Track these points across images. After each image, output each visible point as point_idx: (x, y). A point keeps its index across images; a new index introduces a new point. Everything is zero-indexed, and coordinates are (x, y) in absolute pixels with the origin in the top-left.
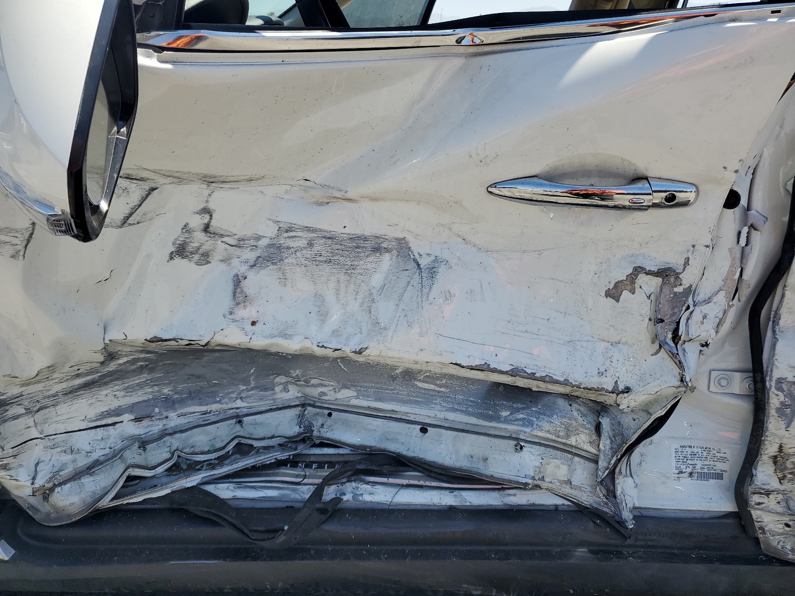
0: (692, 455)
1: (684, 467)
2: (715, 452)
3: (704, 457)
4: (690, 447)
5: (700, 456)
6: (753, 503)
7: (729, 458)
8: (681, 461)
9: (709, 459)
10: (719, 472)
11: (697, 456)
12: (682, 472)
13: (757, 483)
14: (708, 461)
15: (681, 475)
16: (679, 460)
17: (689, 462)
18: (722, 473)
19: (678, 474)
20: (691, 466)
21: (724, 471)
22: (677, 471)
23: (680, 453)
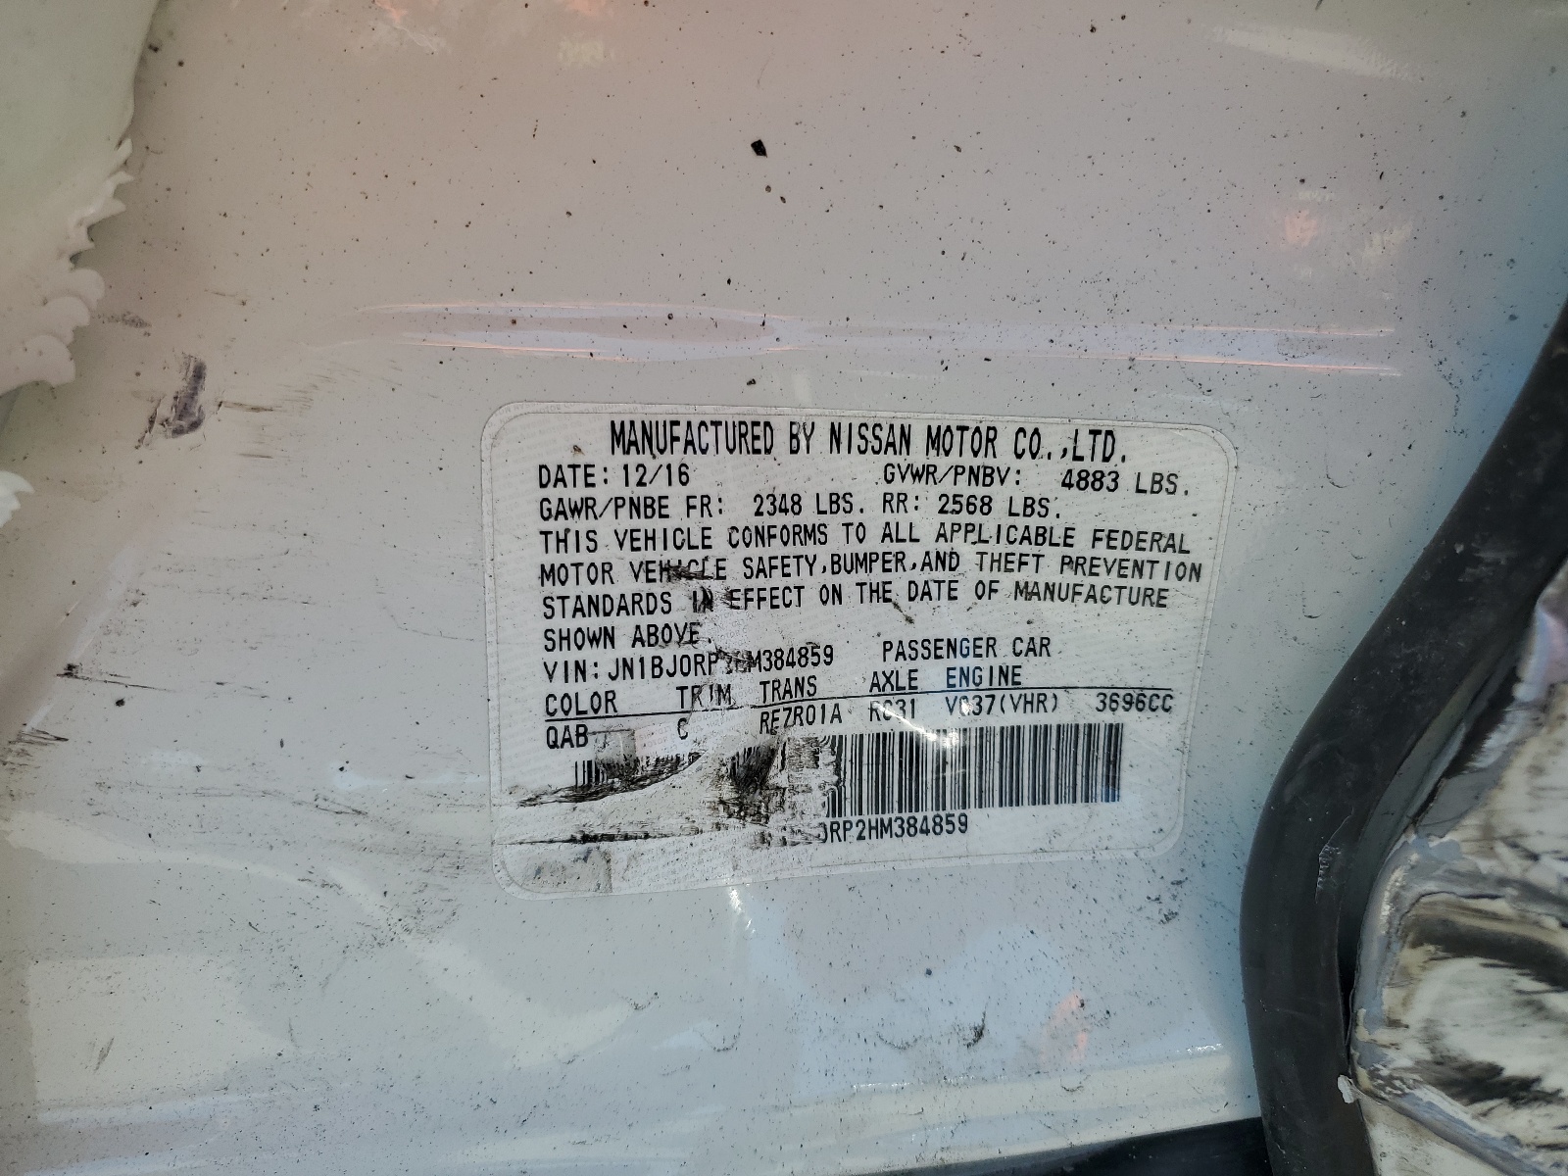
0: (762, 536)
1: (663, 693)
2: (1041, 478)
3: (914, 554)
4: (750, 437)
5: (873, 544)
6: (1405, 1054)
7: (1199, 552)
8: (624, 626)
9: (969, 572)
10: (1080, 710)
11: (838, 542)
12: (627, 774)
13: (1527, 822)
14: (965, 591)
15: (614, 809)
16: (594, 623)
17: (727, 629)
18: (1115, 732)
19: (583, 793)
20: (747, 686)
21: (1138, 700)
22: (563, 768)
23: (607, 526)
